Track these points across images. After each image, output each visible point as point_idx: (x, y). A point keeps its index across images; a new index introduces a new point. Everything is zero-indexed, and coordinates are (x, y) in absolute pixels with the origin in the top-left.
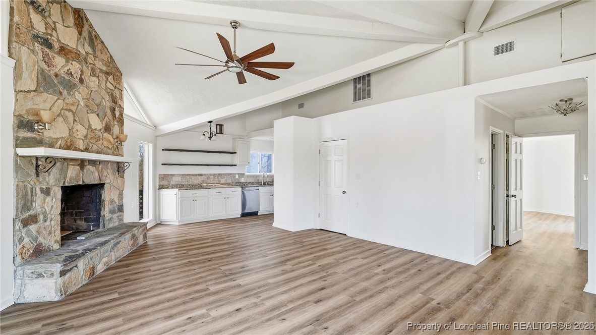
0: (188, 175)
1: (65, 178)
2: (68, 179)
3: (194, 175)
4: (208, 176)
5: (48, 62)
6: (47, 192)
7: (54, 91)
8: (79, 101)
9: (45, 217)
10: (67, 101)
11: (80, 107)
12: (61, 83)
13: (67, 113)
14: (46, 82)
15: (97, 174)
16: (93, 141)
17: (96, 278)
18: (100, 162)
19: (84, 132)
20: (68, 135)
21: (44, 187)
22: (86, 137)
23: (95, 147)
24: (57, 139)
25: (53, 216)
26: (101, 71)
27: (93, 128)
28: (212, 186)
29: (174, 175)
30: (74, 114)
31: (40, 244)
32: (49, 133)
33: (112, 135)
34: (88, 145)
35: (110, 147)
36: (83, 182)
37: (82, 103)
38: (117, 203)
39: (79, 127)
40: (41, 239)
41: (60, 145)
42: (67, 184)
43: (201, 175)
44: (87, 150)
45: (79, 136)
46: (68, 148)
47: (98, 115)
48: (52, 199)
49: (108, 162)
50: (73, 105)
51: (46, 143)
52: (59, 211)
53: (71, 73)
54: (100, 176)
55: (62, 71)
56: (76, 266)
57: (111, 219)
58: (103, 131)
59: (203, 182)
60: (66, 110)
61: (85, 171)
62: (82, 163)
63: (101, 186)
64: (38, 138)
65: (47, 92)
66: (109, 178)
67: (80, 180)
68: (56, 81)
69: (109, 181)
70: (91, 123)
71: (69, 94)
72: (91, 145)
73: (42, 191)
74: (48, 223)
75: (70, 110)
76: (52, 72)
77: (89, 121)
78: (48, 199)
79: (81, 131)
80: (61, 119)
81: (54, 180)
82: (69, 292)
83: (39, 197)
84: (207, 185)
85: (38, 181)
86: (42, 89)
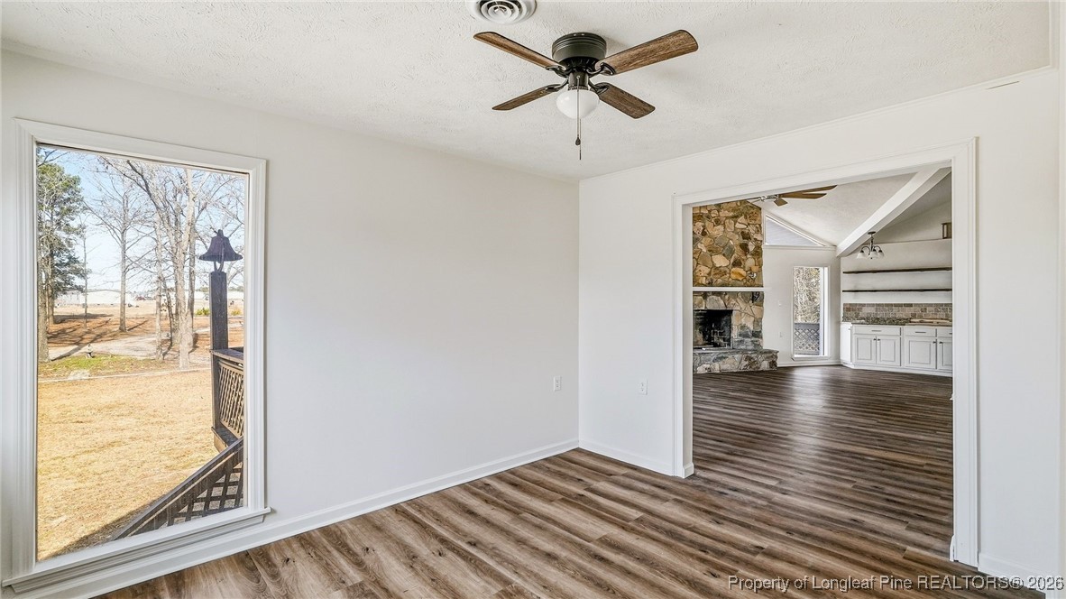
0: (887, 305)
3: (896, 305)
4: (924, 307)
15: (722, 302)
16: (717, 276)
18: (726, 293)
19: (707, 270)
22: (709, 274)
23: (720, 281)
26: (727, 218)
27: (718, 266)
29: (864, 305)
30: (697, 259)
33: (744, 268)
34: (711, 280)
35: (741, 279)
36: (705, 307)
37: (704, 250)
38: (752, 328)
39: (703, 268)
44: (710, 284)
45: (702, 275)
47: (724, 255)
49: (737, 293)
50: (696, 254)
54: (727, 304)
57: (741, 341)
58: (731, 266)
59: (913, 315)
61: (708, 300)
62: (705, 295)
63: (729, 313)
66: (738, 306)
67: (702, 307)
69: (739, 308)
70: (715, 263)
72: (715, 280)
77: (713, 262)
79: (705, 270)
84: (920, 322)
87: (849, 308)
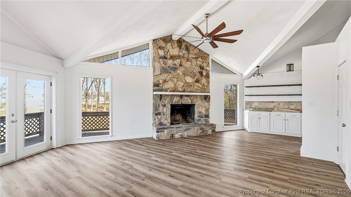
0: (263, 102)
1: (172, 101)
2: (174, 102)
3: (267, 102)
4: (279, 103)
5: (165, 63)
6: (164, 106)
7: (168, 73)
8: (179, 73)
9: (163, 114)
10: (173, 75)
11: (180, 75)
12: (171, 69)
13: (173, 79)
14: (164, 70)
15: (190, 100)
16: (187, 87)
17: (173, 139)
18: (192, 96)
19: (182, 84)
20: (174, 86)
21: (163, 104)
22: (183, 86)
23: (189, 90)
24: (169, 88)
25: (167, 114)
26: (193, 58)
27: (188, 82)
28: (282, 110)
29: (254, 102)
30: (177, 78)
31: (162, 122)
32: (165, 86)
33: (201, 83)
34: (185, 89)
35: (199, 89)
36: (181, 103)
37: (181, 74)
38: (204, 113)
39: (180, 83)
40: (162, 120)
41: (170, 90)
42: (173, 104)
43: (273, 102)
44: (184, 91)
45: (180, 86)
46: (174, 91)
47: (191, 76)
48: (167, 109)
49: (197, 96)
50: (176, 75)
51: (164, 90)
52: (170, 112)
53: (175, 64)
54: (192, 101)
55: (171, 65)
56: (163, 131)
57: (199, 120)
58: (194, 82)
59: (275, 107)
60: (173, 78)
61: (183, 99)
62: (181, 96)
64: (161, 89)
65: (165, 73)
67: (180, 102)
68: (168, 69)
69: (198, 103)
70: (186, 80)
71: (174, 72)
72: (186, 89)
73: (162, 105)
74: (165, 116)
75: (175, 78)
76: (167, 66)
77: (185, 80)
78: (165, 108)
79: (181, 84)
80: (170, 81)
81: (167, 102)
82: (160, 139)
83: (161, 107)
84: (278, 110)
85: (161, 102)
86: (163, 73)
87: (248, 103)
